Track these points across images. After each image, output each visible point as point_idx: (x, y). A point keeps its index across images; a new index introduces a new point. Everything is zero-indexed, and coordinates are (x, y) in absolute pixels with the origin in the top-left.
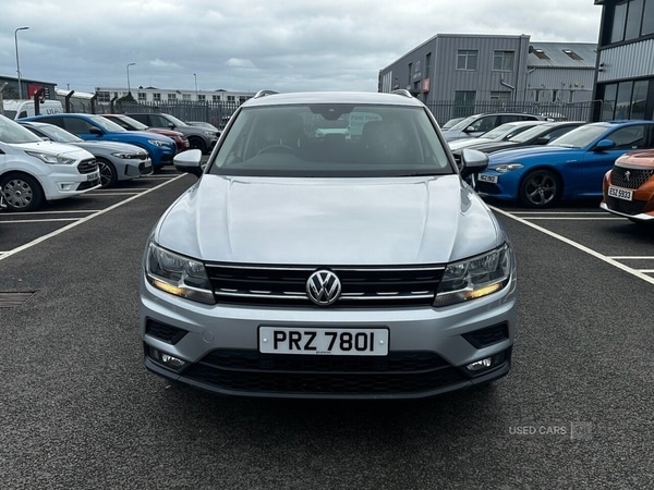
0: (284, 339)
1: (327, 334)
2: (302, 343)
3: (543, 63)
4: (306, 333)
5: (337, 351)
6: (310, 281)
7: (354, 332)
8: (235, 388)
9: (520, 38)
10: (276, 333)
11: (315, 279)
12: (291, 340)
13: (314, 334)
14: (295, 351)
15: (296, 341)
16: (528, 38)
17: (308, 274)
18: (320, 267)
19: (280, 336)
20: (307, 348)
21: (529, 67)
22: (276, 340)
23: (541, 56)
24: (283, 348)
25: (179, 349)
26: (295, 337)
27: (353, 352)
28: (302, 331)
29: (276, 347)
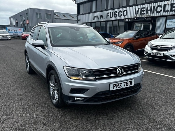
0: (115, 86)
1: (124, 83)
2: (119, 86)
3: (58, 18)
4: (120, 83)
5: (125, 87)
6: (118, 71)
7: (128, 81)
8: (102, 101)
9: (52, 11)
10: (114, 85)
11: (119, 70)
12: (117, 86)
13: (121, 83)
14: (118, 88)
15: (118, 86)
16: (54, 11)
17: (117, 69)
18: (119, 67)
19: (115, 85)
20: (120, 87)
21: (55, 18)
22: (114, 86)
23: (57, 16)
24: (115, 88)
25: (84, 95)
26: (118, 85)
27: (128, 86)
28: (119, 83)
29: (114, 88)
